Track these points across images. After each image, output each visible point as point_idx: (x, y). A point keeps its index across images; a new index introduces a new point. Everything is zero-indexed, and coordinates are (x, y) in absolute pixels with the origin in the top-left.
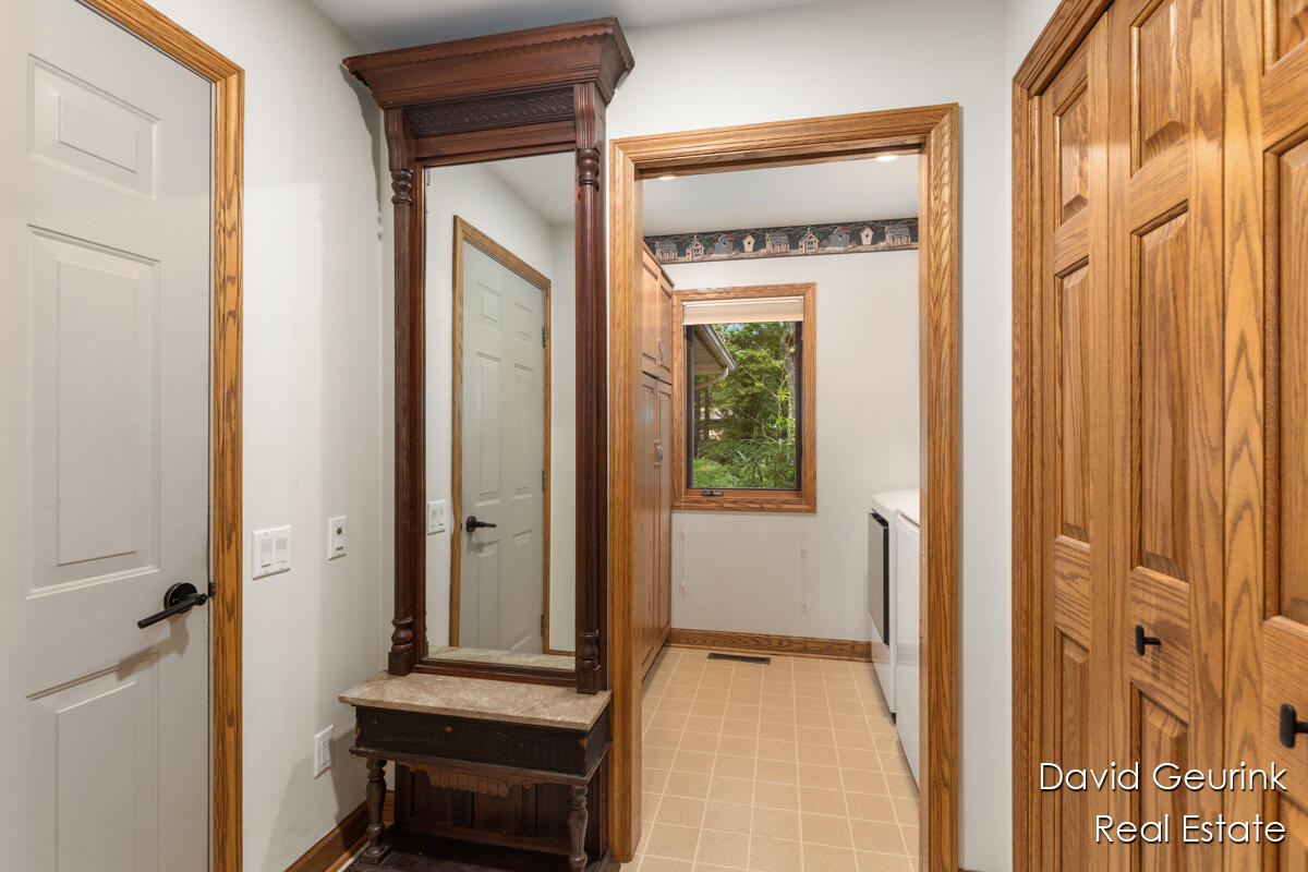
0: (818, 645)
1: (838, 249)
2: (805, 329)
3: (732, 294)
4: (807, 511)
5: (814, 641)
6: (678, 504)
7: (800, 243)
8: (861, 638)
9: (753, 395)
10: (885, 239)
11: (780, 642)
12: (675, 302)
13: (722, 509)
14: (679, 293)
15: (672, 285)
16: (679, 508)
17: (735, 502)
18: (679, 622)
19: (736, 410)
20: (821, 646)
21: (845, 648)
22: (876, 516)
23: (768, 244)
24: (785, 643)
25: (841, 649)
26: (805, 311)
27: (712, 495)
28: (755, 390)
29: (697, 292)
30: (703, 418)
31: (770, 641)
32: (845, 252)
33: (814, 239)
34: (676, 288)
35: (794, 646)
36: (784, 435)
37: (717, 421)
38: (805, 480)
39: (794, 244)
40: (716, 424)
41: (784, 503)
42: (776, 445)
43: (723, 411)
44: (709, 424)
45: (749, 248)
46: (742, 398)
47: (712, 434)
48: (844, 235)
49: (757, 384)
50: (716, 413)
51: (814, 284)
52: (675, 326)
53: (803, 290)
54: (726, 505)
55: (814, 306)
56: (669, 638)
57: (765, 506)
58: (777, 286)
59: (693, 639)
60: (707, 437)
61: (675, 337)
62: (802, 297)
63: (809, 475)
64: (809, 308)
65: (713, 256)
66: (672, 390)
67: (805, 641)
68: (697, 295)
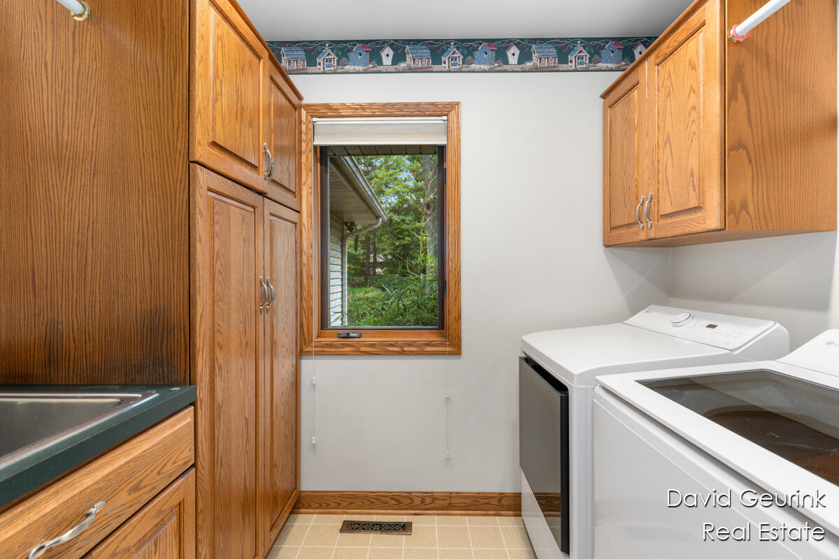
0: (463, 500)
1: (483, 67)
2: (449, 154)
3: (369, 112)
4: (451, 354)
5: (459, 495)
6: (308, 349)
7: (443, 59)
8: (509, 489)
9: (404, 245)
10: (531, 60)
11: (423, 500)
12: (304, 118)
13: (358, 353)
14: (308, 107)
15: (300, 98)
16: (309, 353)
17: (373, 345)
18: (309, 483)
19: (394, 256)
20: (467, 501)
21: (492, 501)
22: (528, 360)
23: (409, 57)
24: (428, 501)
25: (488, 503)
26: (448, 132)
27: (348, 336)
28: (405, 242)
29: (328, 107)
30: (372, 261)
31: (411, 499)
32: (491, 71)
33: (458, 54)
34: (304, 102)
35: (438, 503)
36: (424, 271)
37: (381, 263)
38: (450, 320)
39: (437, 60)
40: (381, 265)
41: (427, 345)
42: (418, 279)
43: (384, 255)
44: (376, 264)
45: (387, 61)
46: (397, 247)
47: (379, 270)
48: (490, 53)
49: (406, 238)
50: (380, 259)
51: (458, 104)
52: (304, 145)
53: (446, 110)
54: (363, 349)
55: (458, 128)
56: (299, 502)
57: (406, 349)
58: (418, 104)
59: (325, 502)
60: (375, 273)
61: (304, 157)
62: (445, 118)
63: (454, 314)
64: (452, 130)
65: (348, 68)
66: (301, 219)
67: (450, 495)
68: (329, 111)
